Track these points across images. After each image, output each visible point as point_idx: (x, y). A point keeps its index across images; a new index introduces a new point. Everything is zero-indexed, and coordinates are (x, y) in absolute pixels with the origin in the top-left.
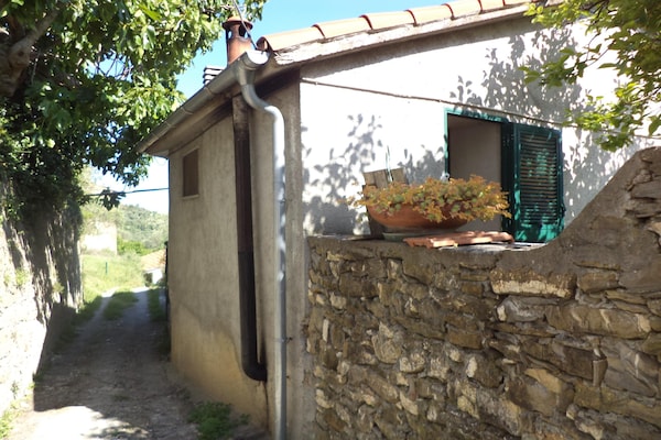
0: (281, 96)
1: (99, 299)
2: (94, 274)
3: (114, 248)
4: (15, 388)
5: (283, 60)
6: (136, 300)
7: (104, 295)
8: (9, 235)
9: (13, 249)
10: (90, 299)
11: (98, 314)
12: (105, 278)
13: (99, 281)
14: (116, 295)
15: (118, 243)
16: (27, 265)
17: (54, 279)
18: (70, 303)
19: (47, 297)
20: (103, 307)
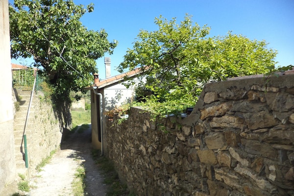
0: (101, 92)
1: (77, 126)
2: (75, 118)
3: (84, 107)
4: (56, 146)
5: (99, 88)
6: (89, 127)
7: (79, 125)
8: (54, 112)
9: (55, 115)
10: (74, 127)
11: (76, 131)
12: (79, 120)
13: (77, 120)
14: (83, 125)
15: (85, 105)
16: (58, 118)
17: (63, 121)
18: (68, 128)
19: (62, 126)
20: (78, 129)
